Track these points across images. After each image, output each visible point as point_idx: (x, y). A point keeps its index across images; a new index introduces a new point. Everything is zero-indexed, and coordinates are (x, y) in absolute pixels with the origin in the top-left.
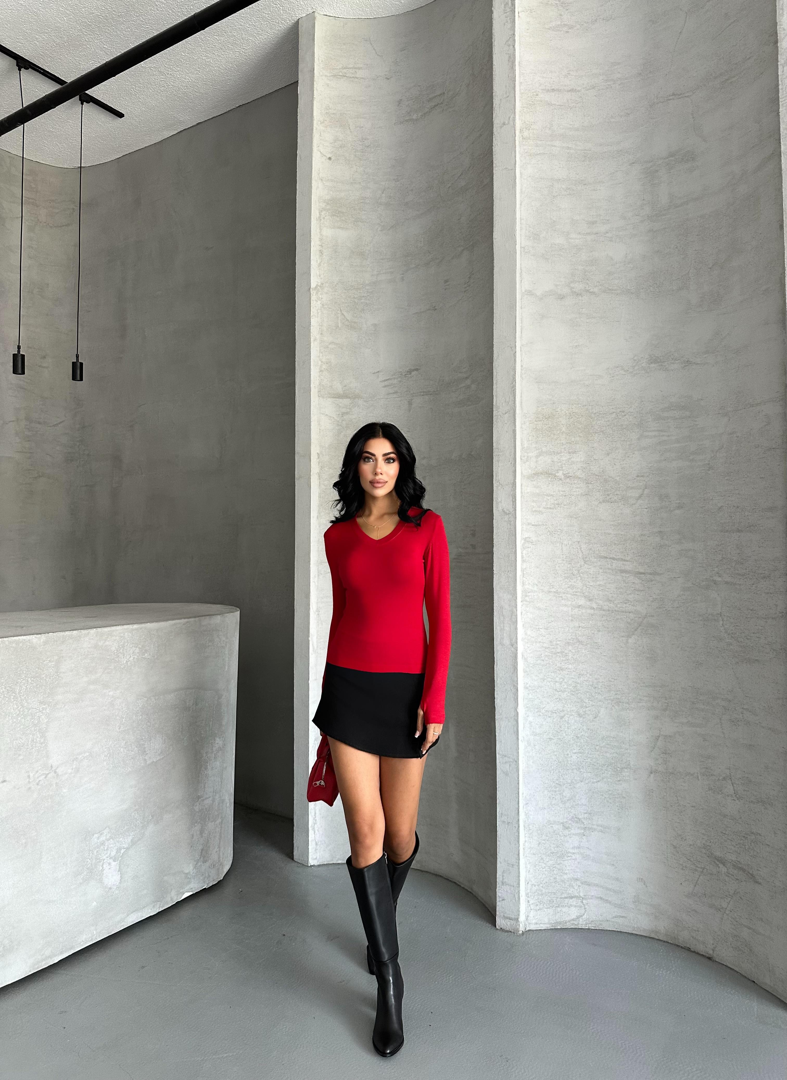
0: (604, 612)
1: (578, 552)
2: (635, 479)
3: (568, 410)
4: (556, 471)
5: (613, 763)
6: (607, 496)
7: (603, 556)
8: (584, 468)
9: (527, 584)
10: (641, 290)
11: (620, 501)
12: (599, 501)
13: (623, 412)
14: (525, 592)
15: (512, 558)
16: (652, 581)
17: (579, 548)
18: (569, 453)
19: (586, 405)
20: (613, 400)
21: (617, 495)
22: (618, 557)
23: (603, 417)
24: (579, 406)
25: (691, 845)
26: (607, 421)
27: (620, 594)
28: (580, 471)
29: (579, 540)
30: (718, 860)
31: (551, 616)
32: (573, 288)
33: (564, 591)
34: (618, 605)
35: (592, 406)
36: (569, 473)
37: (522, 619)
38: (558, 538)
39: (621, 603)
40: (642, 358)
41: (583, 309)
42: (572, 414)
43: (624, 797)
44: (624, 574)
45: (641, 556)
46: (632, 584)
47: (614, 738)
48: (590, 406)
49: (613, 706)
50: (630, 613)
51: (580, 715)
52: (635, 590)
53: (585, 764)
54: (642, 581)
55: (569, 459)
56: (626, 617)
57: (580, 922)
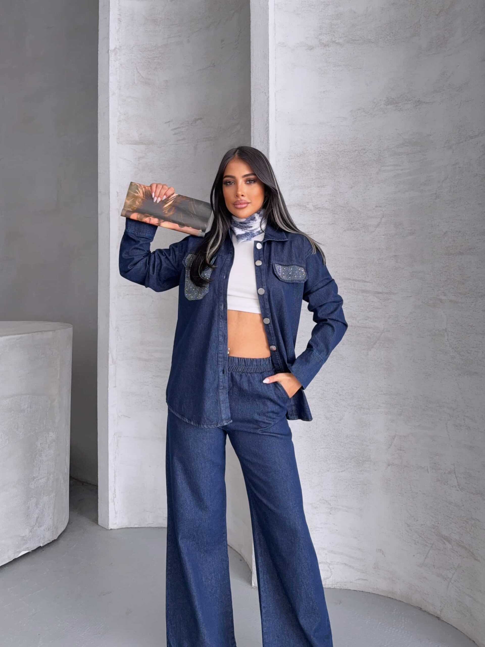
2: (374, 209)
5: (355, 457)
6: (350, 225)
7: (347, 278)
8: (331, 201)
12: (344, 230)
13: (364, 149)
18: (318, 187)
19: (332, 144)
20: (355, 139)
21: (359, 223)
22: (360, 279)
23: (347, 155)
24: (327, 145)
25: (422, 525)
26: (350, 158)
27: (362, 312)
28: (327, 203)
30: (444, 539)
32: (321, 40)
34: (360, 321)
35: (338, 144)
36: (318, 205)
39: (362, 319)
40: (380, 100)
41: (330, 58)
42: (320, 153)
43: (366, 485)
44: (365, 294)
45: (379, 277)
46: (371, 302)
47: (356, 436)
48: (336, 145)
49: (356, 411)
50: (370, 328)
51: (327, 418)
52: (374, 308)
53: (332, 457)
54: (379, 300)
55: (318, 192)
56: (366, 332)
57: (327, 583)
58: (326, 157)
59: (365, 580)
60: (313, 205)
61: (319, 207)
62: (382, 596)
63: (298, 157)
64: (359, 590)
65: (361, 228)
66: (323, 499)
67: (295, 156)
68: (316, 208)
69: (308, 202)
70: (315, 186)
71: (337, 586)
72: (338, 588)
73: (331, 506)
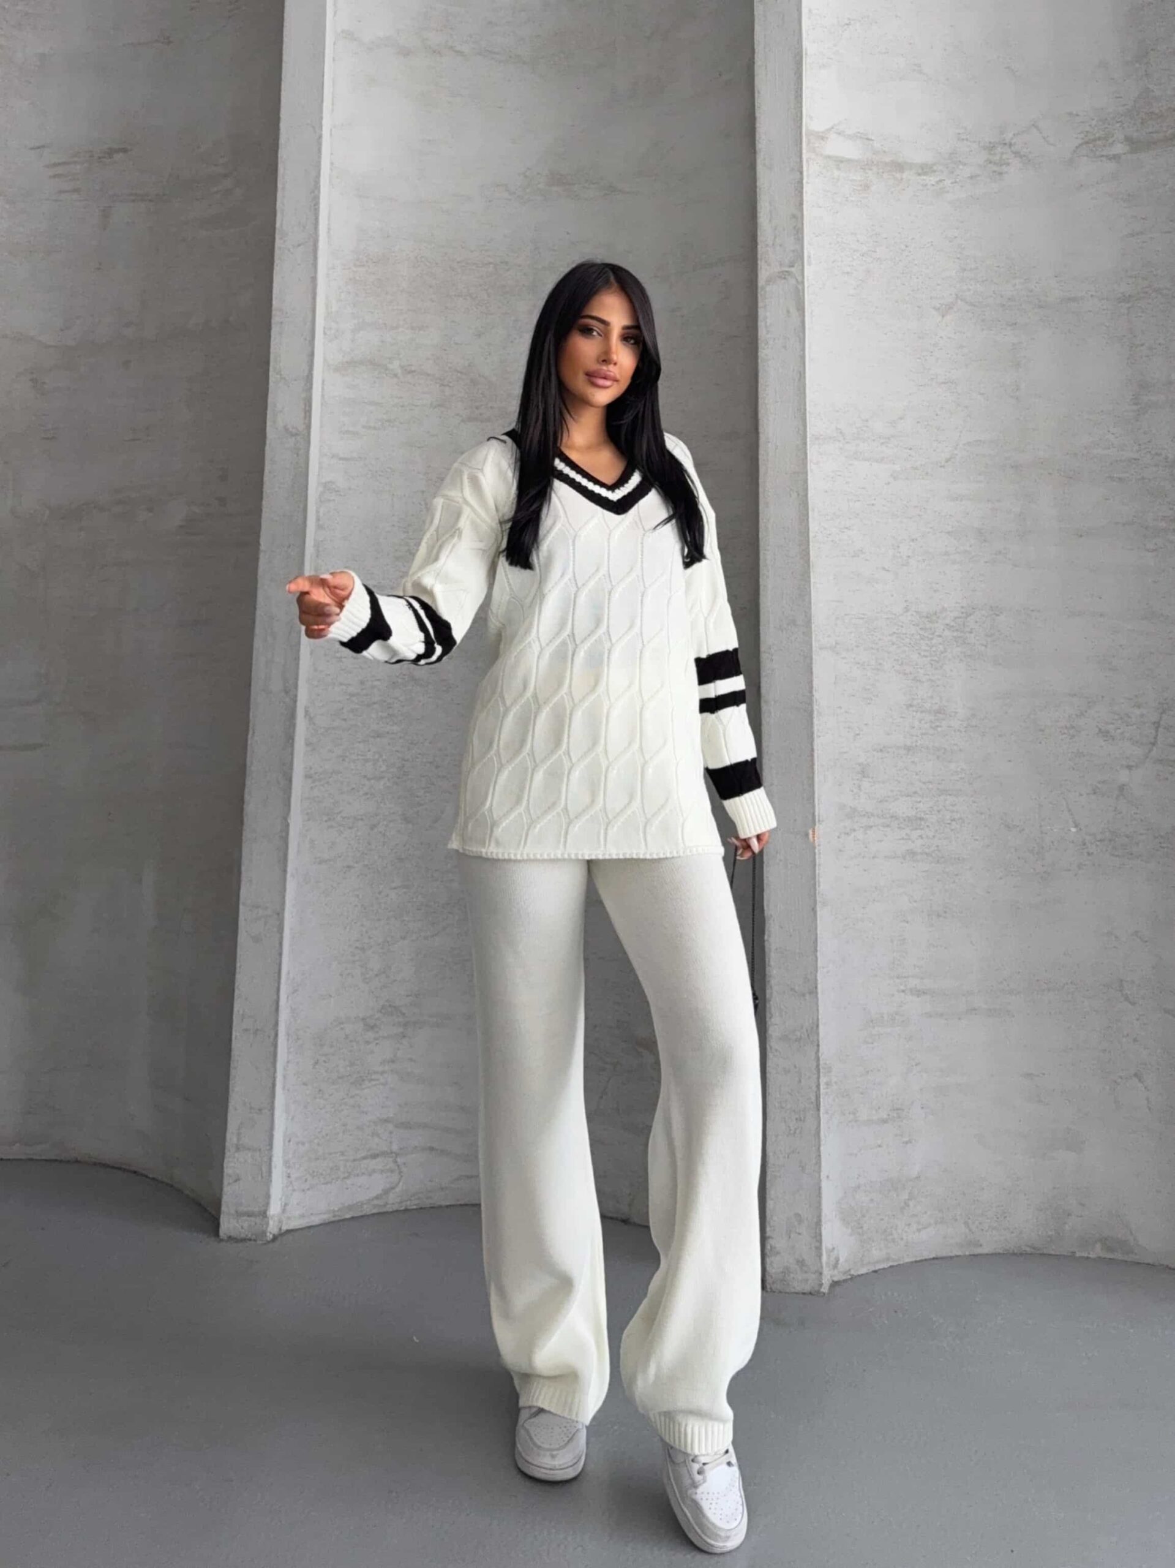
3: (412, 252)
4: (388, 360)
28: (429, 362)
36: (410, 365)
51: (408, 820)
57: (391, 1201)
58: (430, 270)
60: (400, 365)
61: (414, 370)
66: (390, 1006)
68: (408, 371)
69: (390, 357)
70: (406, 326)
71: (412, 1204)
73: (406, 1018)
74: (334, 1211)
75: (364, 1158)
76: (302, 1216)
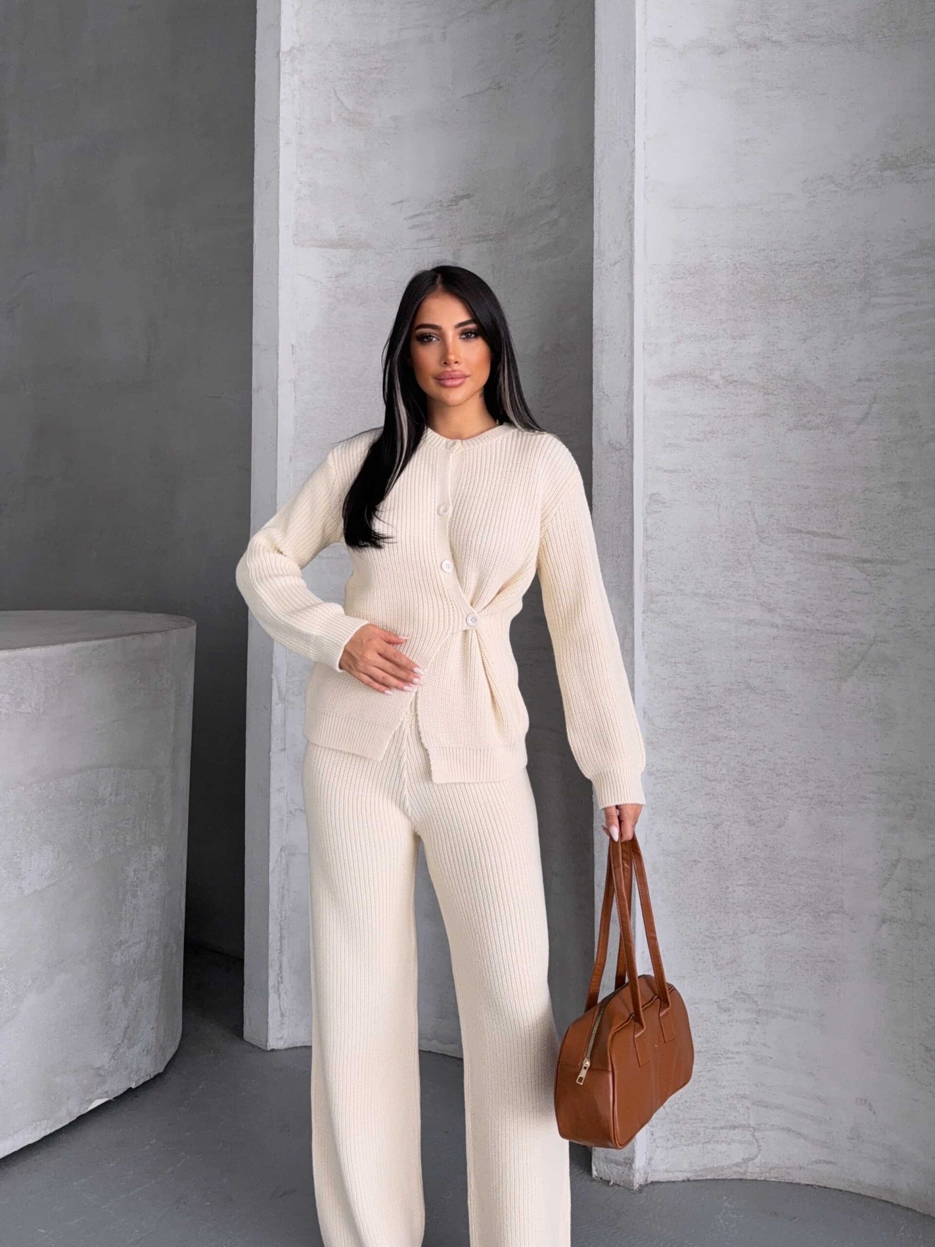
0: (795, 632)
1: (748, 521)
2: (854, 385)
3: (731, 259)
4: (708, 372)
5: (811, 903)
6: (802, 417)
7: (794, 528)
8: (761, 367)
9: (653, 580)
10: (867, 36)
11: (827, 427)
12: (787, 427)
13: (834, 260)
14: (651, 596)
15: (625, 532)
16: (885, 575)
17: (749, 513)
18: (733, 338)
19: (764, 250)
20: (813, 240)
21: (820, 414)
22: (822, 531)
23: (796, 271)
24: (752, 250)
26: (802, 279)
27: (826, 600)
28: (752, 370)
29: (749, 499)
31: (698, 639)
32: (741, 34)
33: (722, 593)
34: (822, 620)
35: (775, 250)
36: (732, 375)
37: (643, 646)
38: (712, 495)
39: (828, 616)
40: (868, 160)
41: (759, 71)
42: (738, 266)
43: (832, 961)
44: (833, 563)
45: (864, 528)
46: (847, 581)
47: (813, 861)
48: (772, 250)
49: (812, 808)
50: (844, 635)
51: (751, 823)
52: (853, 591)
53: (761, 903)
54: (865, 575)
55: (732, 348)
56: (836, 642)
57: (750, 1170)
58: (750, 276)
59: (829, 1163)
60: (721, 375)
61: (735, 379)
62: (869, 1197)
63: (692, 276)
64: (818, 1184)
65: (826, 424)
66: (742, 993)
67: (684, 273)
68: (729, 381)
69: (710, 370)
70: (726, 336)
71: (772, 1176)
72: (774, 1180)
73: (758, 1005)
74: (696, 1171)
75: (722, 1128)
76: (667, 1171)
